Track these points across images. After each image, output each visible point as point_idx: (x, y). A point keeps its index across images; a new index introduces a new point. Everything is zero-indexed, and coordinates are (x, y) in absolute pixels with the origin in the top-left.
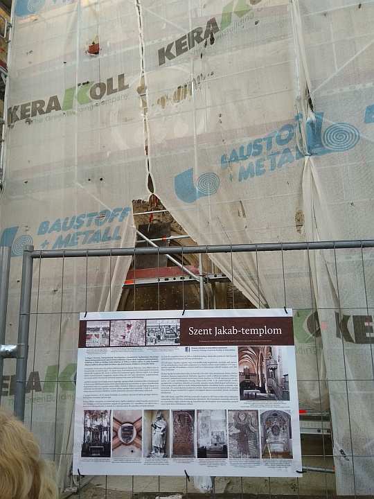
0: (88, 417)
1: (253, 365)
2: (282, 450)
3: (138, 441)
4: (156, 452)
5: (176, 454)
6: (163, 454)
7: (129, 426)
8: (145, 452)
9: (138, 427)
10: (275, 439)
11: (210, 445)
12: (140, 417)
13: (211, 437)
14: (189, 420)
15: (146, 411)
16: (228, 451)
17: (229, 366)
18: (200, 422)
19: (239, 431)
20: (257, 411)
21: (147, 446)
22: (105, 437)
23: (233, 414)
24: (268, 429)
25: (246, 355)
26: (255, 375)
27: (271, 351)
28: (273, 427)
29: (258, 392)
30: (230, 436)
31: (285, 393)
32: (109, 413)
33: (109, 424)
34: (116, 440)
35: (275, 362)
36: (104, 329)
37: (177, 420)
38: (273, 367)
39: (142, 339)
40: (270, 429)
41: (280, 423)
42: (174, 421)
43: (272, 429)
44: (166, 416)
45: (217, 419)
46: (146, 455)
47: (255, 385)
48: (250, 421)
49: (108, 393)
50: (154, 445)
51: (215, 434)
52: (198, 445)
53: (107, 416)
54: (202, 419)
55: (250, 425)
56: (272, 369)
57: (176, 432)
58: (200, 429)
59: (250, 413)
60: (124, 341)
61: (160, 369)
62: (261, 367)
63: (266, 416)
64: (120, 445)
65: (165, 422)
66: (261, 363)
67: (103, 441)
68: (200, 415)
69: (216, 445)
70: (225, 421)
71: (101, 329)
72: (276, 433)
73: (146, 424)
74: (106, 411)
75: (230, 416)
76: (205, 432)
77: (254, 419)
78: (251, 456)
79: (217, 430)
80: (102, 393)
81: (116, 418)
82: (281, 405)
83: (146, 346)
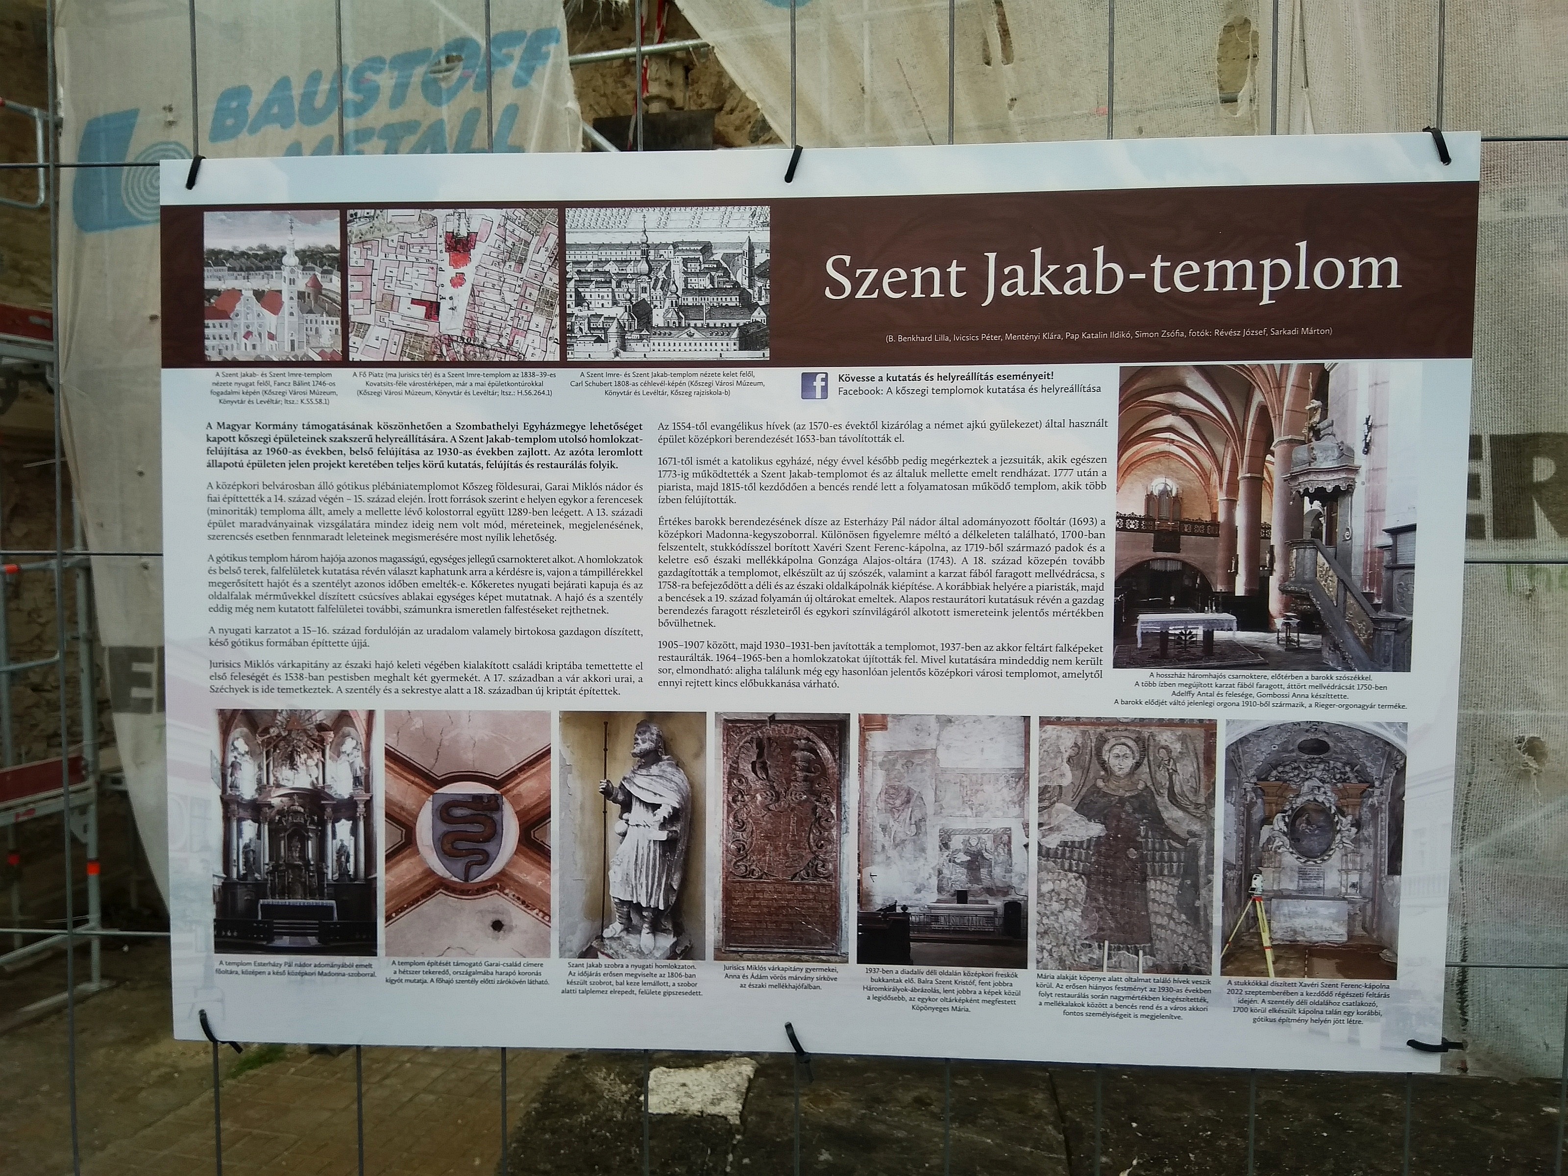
0: (241, 745)
1: (1205, 476)
2: (1338, 933)
3: (528, 874)
4: (630, 928)
5: (743, 941)
6: (667, 941)
7: (477, 798)
8: (567, 931)
9: (530, 800)
10: (1303, 874)
11: (930, 898)
12: (536, 747)
13: (934, 856)
14: (815, 768)
15: (571, 718)
16: (1032, 929)
17: (1060, 481)
18: (878, 780)
19: (1096, 829)
20: (1209, 728)
21: (580, 899)
22: (342, 851)
23: (1068, 738)
24: (1267, 820)
25: (1168, 420)
26: (1211, 528)
27: (1321, 391)
28: (1298, 814)
29: (1221, 625)
30: (1044, 853)
31: (1388, 632)
32: (361, 723)
33: (363, 781)
34: (407, 869)
35: (1346, 452)
36: (308, 257)
37: (746, 767)
38: (1328, 483)
39: (539, 320)
40: (1279, 823)
41: (1342, 794)
42: (733, 773)
43: (1292, 825)
44: (685, 747)
45: (974, 762)
46: (577, 941)
47: (1207, 585)
48: (1162, 776)
49: (350, 621)
50: (618, 891)
51: (956, 842)
52: (863, 897)
53: (349, 745)
54: (888, 764)
55: (1162, 801)
56: (1319, 494)
57: (741, 826)
58: (876, 816)
59: (1166, 737)
60: (431, 329)
61: (650, 495)
62: (1257, 485)
63: (1261, 754)
64: (428, 894)
65: (679, 777)
66: (1258, 465)
67: (331, 873)
68: (878, 741)
69: (962, 896)
70: (1022, 776)
71: (291, 260)
72: (1313, 843)
73: (575, 784)
74: (343, 718)
75: (1050, 752)
76: (901, 828)
77: (1186, 769)
78: (1160, 959)
79: (972, 824)
80: (315, 620)
81: (404, 750)
82: (1356, 697)
83: (564, 363)
